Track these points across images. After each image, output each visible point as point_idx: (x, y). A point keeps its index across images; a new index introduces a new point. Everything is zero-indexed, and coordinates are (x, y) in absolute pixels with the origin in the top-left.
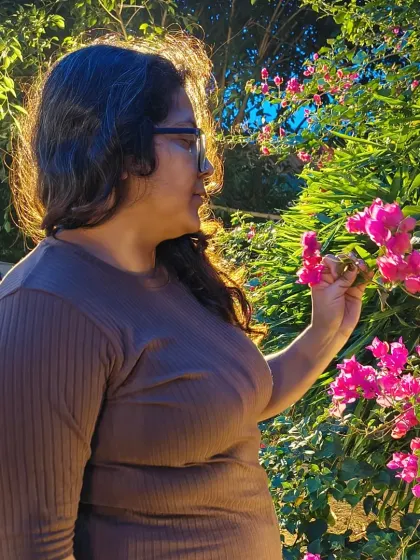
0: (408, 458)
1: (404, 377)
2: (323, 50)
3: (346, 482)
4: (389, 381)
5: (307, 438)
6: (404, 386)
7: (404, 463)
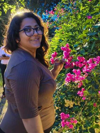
0: (81, 92)
1: (80, 76)
2: (58, 5)
3: (68, 96)
4: (77, 78)
5: (60, 87)
6: (80, 78)
7: (81, 93)
